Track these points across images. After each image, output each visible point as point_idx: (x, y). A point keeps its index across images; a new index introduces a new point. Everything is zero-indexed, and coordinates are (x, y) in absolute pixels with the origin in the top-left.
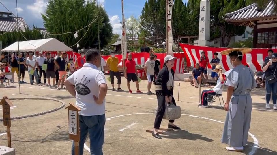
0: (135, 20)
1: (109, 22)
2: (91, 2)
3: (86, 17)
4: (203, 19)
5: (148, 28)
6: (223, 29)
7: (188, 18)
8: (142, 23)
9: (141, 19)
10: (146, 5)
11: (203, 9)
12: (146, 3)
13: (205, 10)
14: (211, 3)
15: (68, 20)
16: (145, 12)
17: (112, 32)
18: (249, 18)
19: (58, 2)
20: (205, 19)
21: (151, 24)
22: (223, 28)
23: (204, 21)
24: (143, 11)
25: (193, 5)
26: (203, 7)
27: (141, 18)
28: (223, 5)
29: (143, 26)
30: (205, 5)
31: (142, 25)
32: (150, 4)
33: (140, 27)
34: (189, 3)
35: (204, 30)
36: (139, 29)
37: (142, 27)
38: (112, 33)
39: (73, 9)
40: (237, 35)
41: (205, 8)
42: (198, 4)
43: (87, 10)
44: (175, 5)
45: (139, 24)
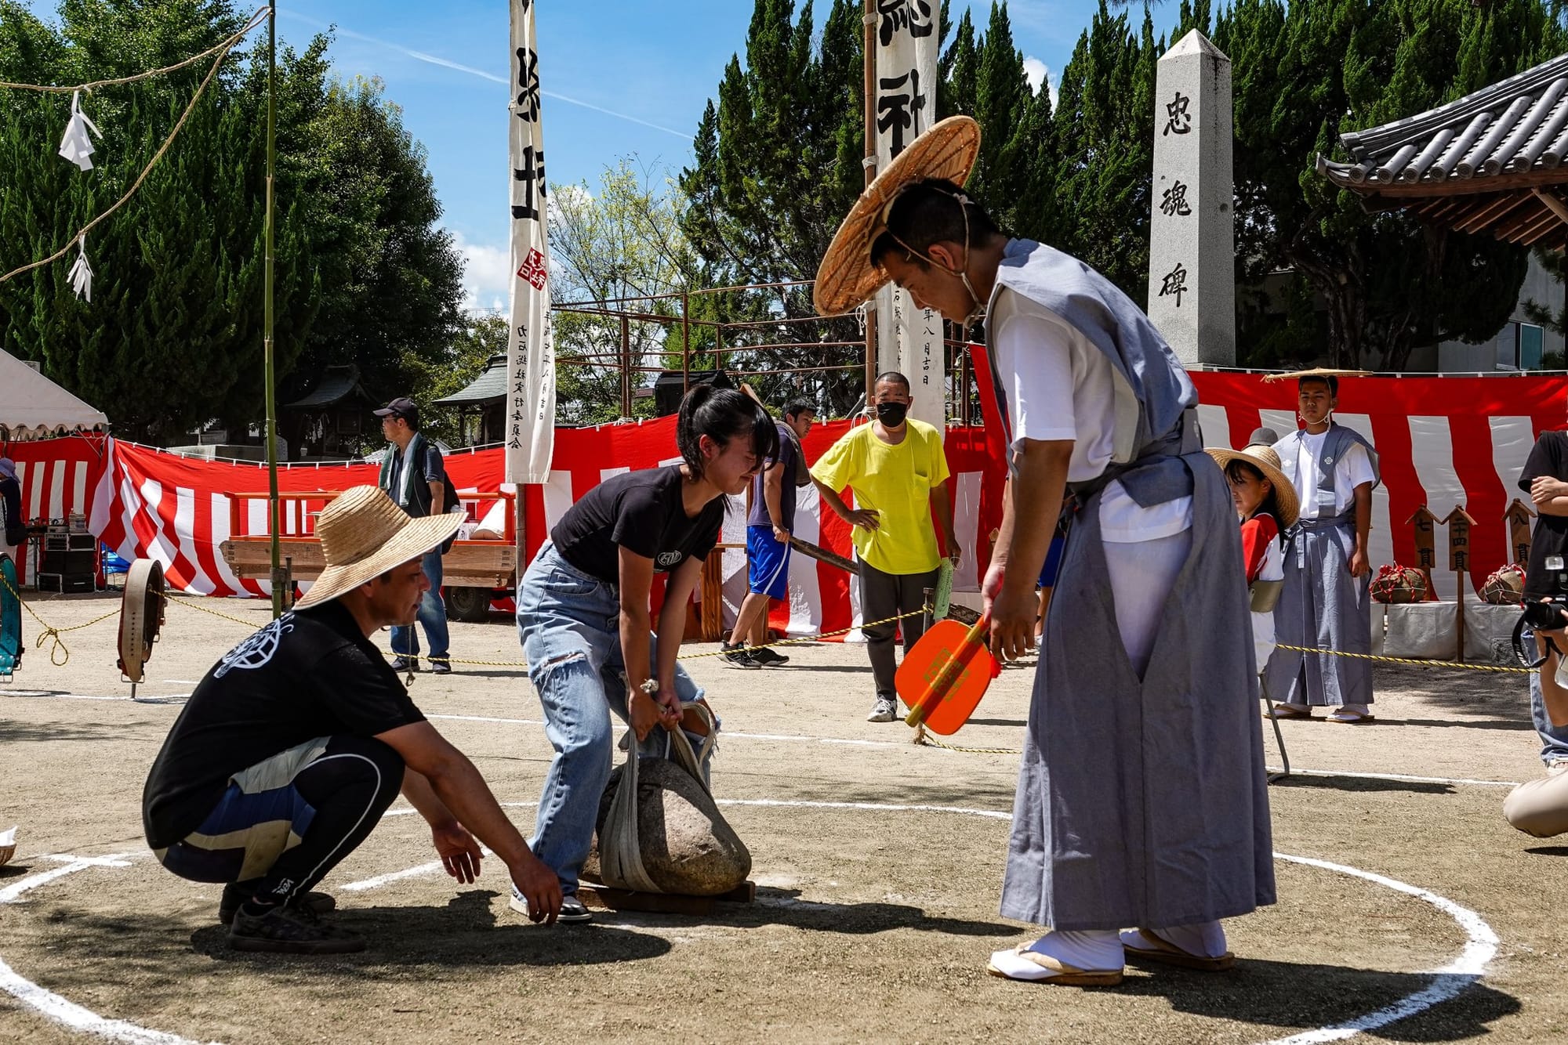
0: (642, 208)
1: (434, 227)
2: (289, 56)
3: (240, 167)
4: (1175, 200)
5: (745, 273)
6: (1343, 288)
7: (1063, 196)
8: (699, 228)
9: (692, 196)
10: (733, 87)
11: (1182, 118)
12: (733, 71)
13: (1195, 124)
14: (1246, 82)
15: (90, 194)
16: (724, 144)
17: (452, 307)
18: (1521, 162)
19: (15, 45)
20: (1192, 198)
21: (772, 241)
22: (1343, 280)
23: (1188, 213)
24: (706, 134)
25: (1100, 95)
26: (1179, 104)
27: (691, 184)
28: (1337, 101)
29: (703, 251)
30: (1193, 90)
31: (697, 244)
32: (763, 74)
33: (685, 264)
34: (1078, 83)
35: (1192, 281)
36: (678, 279)
37: (701, 262)
38: (453, 317)
39: (136, 110)
40: (1452, 336)
41: (1194, 109)
42: (1140, 87)
43: (249, 114)
44: (961, 88)
45: (676, 239)
